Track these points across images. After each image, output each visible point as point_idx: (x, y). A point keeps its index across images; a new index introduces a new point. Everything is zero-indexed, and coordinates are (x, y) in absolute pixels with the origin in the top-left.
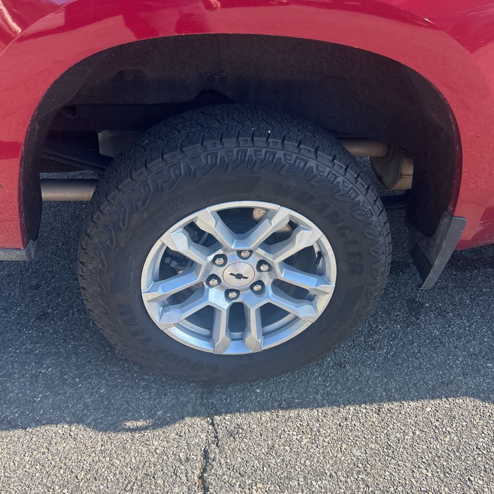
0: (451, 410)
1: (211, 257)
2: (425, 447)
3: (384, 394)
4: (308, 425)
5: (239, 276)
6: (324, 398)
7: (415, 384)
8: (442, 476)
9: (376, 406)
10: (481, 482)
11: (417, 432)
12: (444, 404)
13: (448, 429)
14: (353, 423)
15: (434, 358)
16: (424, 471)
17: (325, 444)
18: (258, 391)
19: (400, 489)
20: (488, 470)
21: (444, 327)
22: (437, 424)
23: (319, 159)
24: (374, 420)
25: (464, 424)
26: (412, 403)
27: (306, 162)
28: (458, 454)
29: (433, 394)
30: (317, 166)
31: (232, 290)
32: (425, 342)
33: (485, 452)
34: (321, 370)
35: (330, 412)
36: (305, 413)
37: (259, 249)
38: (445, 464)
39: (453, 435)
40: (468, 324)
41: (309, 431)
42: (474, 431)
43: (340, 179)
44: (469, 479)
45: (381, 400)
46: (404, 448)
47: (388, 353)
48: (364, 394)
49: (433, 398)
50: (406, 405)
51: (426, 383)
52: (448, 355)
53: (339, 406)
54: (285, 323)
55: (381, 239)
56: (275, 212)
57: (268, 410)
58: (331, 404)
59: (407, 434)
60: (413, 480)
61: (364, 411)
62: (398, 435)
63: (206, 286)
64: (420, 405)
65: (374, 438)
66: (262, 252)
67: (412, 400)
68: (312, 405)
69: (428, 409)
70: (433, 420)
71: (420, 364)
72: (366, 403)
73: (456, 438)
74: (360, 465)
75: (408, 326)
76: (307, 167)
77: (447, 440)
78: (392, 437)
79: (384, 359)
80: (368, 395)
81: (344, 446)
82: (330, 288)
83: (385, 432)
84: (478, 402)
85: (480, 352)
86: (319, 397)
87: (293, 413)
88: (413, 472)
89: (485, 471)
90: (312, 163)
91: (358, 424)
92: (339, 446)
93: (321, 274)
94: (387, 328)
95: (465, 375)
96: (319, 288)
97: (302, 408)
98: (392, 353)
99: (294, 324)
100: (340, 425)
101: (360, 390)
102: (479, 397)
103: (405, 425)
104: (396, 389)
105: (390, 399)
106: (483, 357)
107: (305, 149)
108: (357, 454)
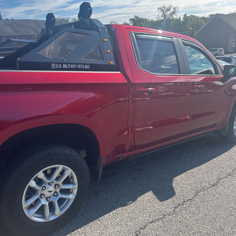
0: (116, 212)
1: (41, 188)
2: (114, 223)
3: (98, 216)
4: (82, 232)
5: (50, 192)
6: (83, 224)
7: (105, 210)
8: (121, 226)
9: (98, 219)
10: (130, 223)
11: (111, 220)
12: (114, 212)
13: (118, 216)
14: (94, 226)
15: (107, 203)
16: (116, 227)
17: (89, 234)
18: (62, 231)
19: (112, 234)
20: (130, 220)
21: (106, 195)
22: (115, 216)
23: (67, 150)
24: (99, 223)
25: (121, 213)
26: (107, 215)
27: (65, 152)
28: (122, 220)
29: (110, 211)
30: (67, 152)
31: (48, 198)
32: (103, 200)
33: (128, 217)
34: (78, 218)
35: (86, 226)
36: (79, 230)
37: (55, 181)
38: (120, 224)
39: (119, 217)
40: (112, 191)
41: (83, 233)
42: (124, 214)
43: (73, 154)
44: (127, 224)
45: (98, 218)
46: (109, 225)
47: (94, 206)
48: (93, 218)
49: (111, 212)
50: (105, 216)
51: (108, 209)
52: (110, 200)
53: (88, 224)
54: (65, 204)
55: (86, 167)
56: (59, 167)
57: (68, 234)
58: (85, 225)
59: (109, 222)
60: (114, 230)
61: (95, 222)
62: (106, 223)
63: (40, 199)
64: (109, 214)
65: (101, 226)
66: (55, 182)
67: (106, 214)
68: (80, 227)
69: (111, 214)
70: (113, 216)
71: (104, 205)
72: (95, 220)
73: (120, 217)
74: (100, 234)
75: (97, 198)
76: (65, 153)
77: (118, 219)
78: (105, 224)
79: (94, 208)
80: (94, 218)
81: (94, 232)
82: (76, 186)
83: (103, 224)
84: (122, 208)
85: (118, 196)
86: (81, 224)
87: (76, 231)
88: (114, 229)
89: (130, 221)
90: (66, 152)
91: (95, 226)
92: (93, 233)
93: (73, 183)
94: (91, 201)
95: (116, 203)
96: (74, 187)
97: (78, 229)
98: (96, 206)
99: (69, 202)
100: (90, 228)
101: (92, 218)
102: (122, 206)
103: (107, 220)
104: (101, 213)
105: (100, 216)
106: (119, 197)
107: (64, 149)
108: (98, 232)
